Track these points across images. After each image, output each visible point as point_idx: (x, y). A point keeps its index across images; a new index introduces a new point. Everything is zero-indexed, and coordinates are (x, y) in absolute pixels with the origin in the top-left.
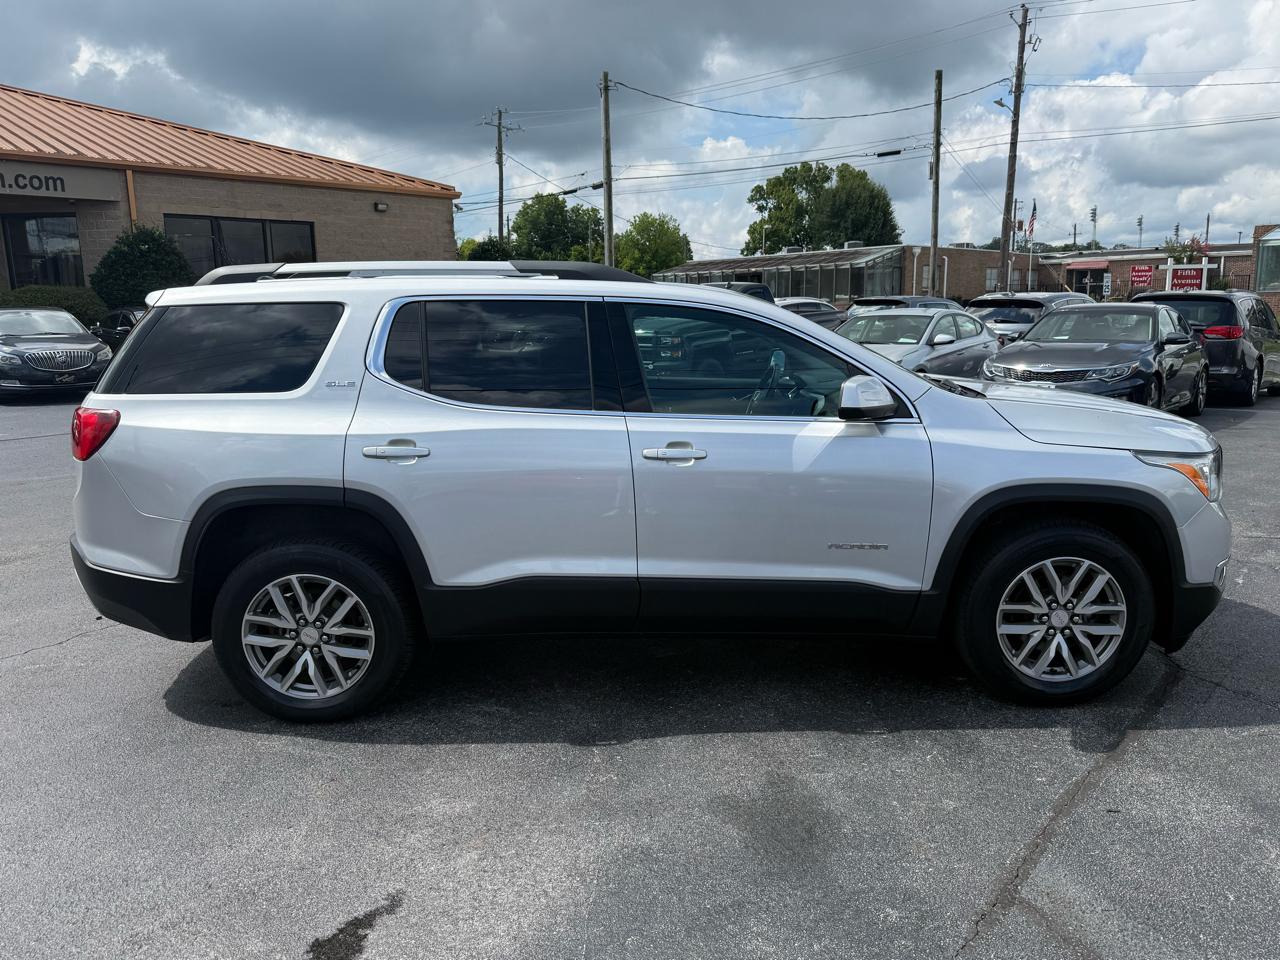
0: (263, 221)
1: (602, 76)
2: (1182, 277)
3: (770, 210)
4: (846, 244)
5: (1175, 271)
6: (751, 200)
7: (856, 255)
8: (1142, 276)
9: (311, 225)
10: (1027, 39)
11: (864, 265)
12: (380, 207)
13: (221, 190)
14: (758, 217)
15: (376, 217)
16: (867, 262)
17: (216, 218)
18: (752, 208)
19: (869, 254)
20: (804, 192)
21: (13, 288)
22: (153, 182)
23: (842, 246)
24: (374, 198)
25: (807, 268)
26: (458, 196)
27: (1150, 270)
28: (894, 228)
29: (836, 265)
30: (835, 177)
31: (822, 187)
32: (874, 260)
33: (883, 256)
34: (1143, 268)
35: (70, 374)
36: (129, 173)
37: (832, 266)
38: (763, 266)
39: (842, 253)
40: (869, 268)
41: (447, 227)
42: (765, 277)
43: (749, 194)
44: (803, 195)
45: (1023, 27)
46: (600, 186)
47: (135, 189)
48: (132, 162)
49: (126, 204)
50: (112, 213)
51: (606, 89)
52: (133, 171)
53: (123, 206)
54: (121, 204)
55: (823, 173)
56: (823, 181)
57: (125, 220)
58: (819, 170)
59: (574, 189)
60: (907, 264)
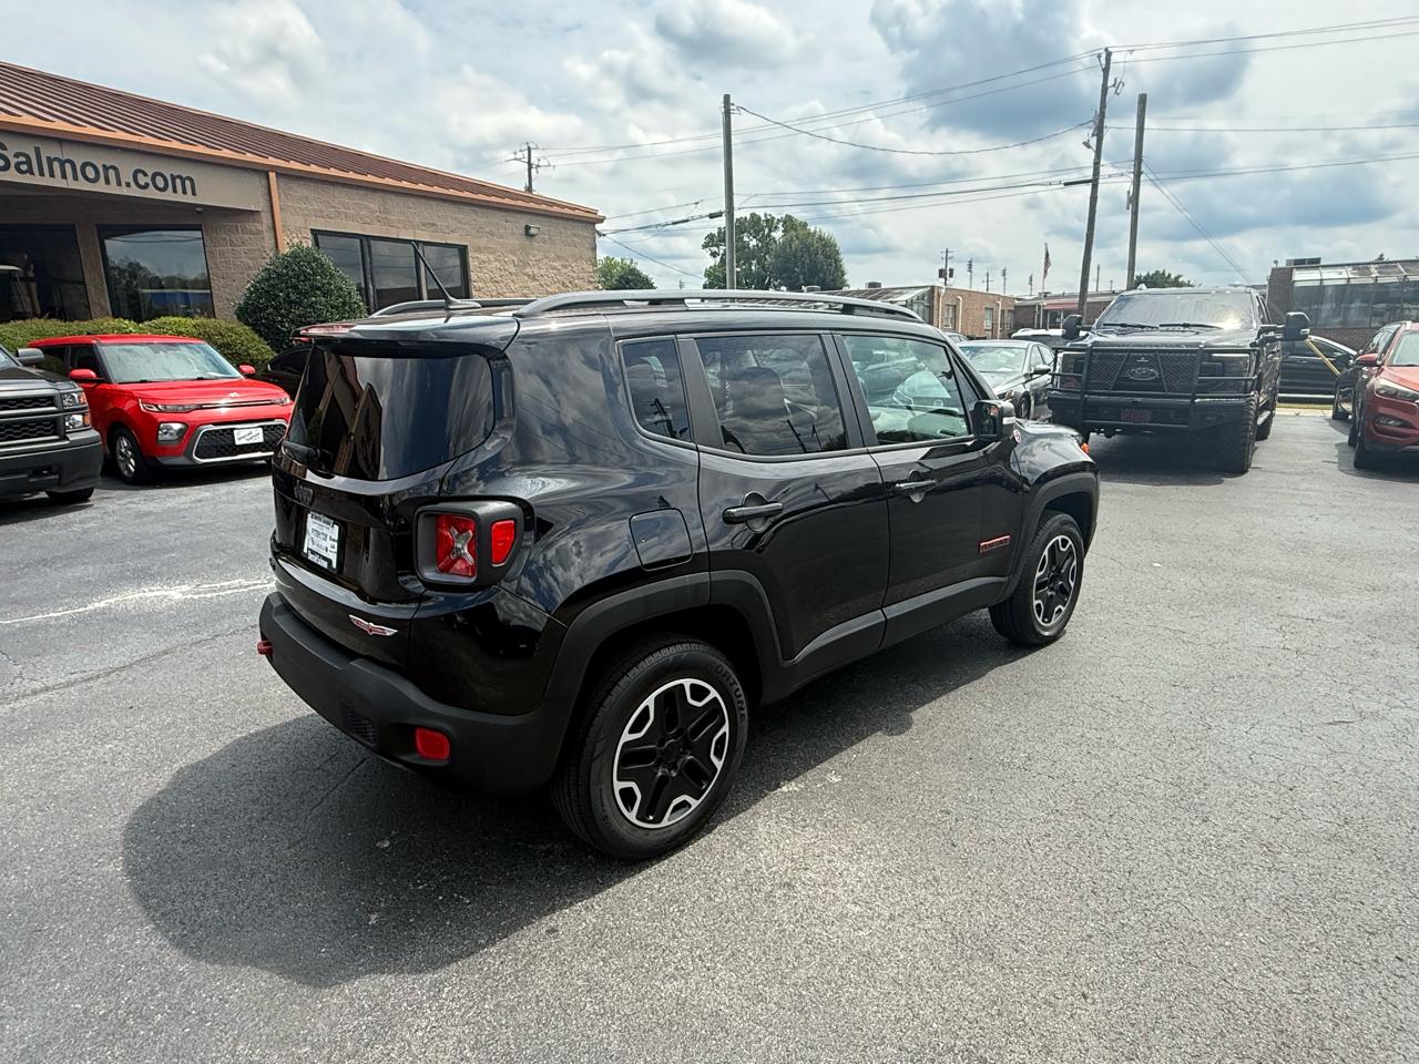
0: (415, 243)
1: (722, 99)
3: (721, 255)
6: (705, 246)
9: (463, 251)
10: (1110, 83)
11: (904, 303)
12: (532, 231)
13: (373, 203)
14: (712, 262)
15: (525, 241)
17: (367, 237)
18: (707, 253)
20: (754, 240)
22: (299, 190)
24: (524, 221)
26: (601, 220)
30: (780, 225)
31: (769, 235)
33: (918, 295)
41: (590, 253)
43: (703, 241)
45: (1106, 71)
46: (719, 215)
47: (279, 197)
48: (272, 161)
49: (269, 215)
50: (250, 226)
51: (727, 113)
52: (277, 174)
53: (265, 217)
54: (263, 215)
55: (770, 222)
56: (770, 231)
57: (268, 235)
58: (767, 221)
59: (685, 219)
60: (935, 303)
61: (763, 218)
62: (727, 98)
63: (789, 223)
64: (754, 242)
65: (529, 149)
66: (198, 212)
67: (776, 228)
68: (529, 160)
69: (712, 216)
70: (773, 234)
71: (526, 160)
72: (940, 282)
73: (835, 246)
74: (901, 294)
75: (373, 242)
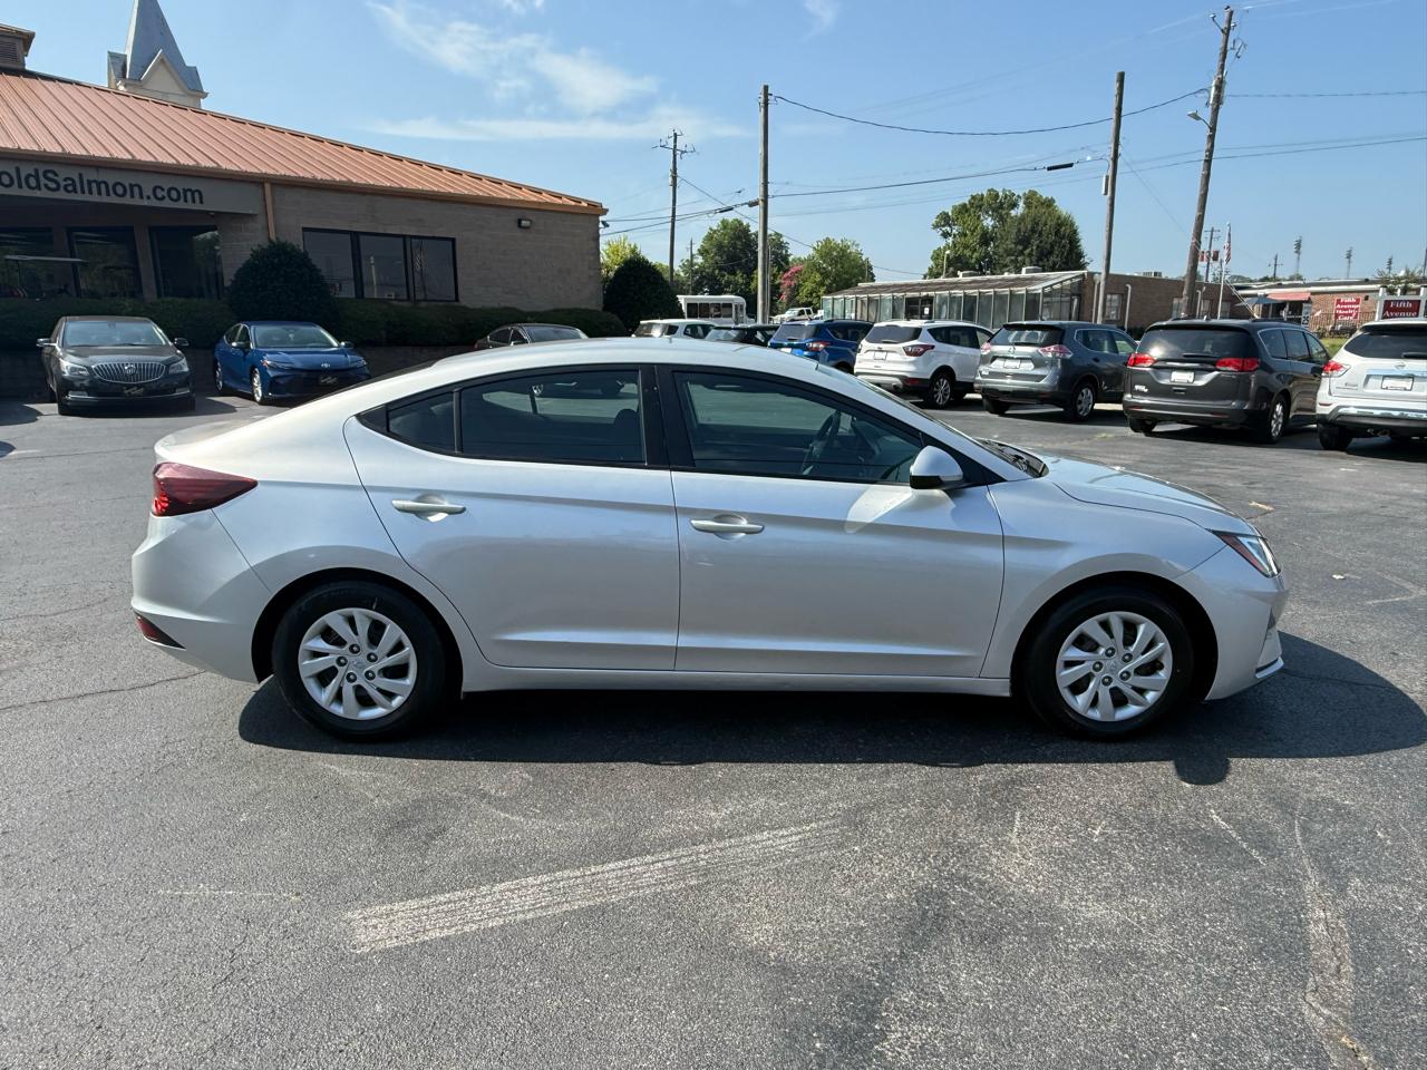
0: (404, 237)
1: (761, 90)
2: (1395, 310)
3: (955, 236)
4: (1024, 269)
5: (1387, 303)
6: (936, 226)
7: (1031, 281)
8: (1347, 309)
9: (453, 240)
10: (1230, 45)
11: (1040, 291)
12: (523, 223)
13: (359, 204)
14: (942, 243)
15: (519, 233)
16: (1043, 288)
17: (355, 232)
18: (937, 234)
19: (1045, 280)
20: (990, 219)
21: (159, 296)
22: (292, 195)
23: (1020, 272)
24: (518, 214)
25: (980, 293)
26: (605, 212)
27: (1357, 302)
28: (1080, 255)
29: (1012, 291)
30: (1021, 204)
31: (1008, 214)
32: (1051, 286)
33: (1061, 282)
34: (1349, 300)
35: (139, 386)
36: (267, 186)
37: (1006, 291)
38: (935, 291)
39: (1018, 279)
40: (1045, 295)
42: (937, 300)
43: (934, 221)
44: (988, 222)
45: (1227, 32)
46: (756, 203)
47: (273, 202)
49: (264, 217)
50: (251, 226)
51: (766, 103)
52: (272, 184)
53: (261, 219)
54: (259, 217)
55: (1010, 200)
56: (1010, 208)
57: (263, 230)
58: (1006, 197)
60: (1087, 291)
61: (1001, 194)
62: (766, 88)
63: (1031, 198)
65: (675, 135)
67: (1014, 205)
68: (675, 146)
69: (752, 204)
70: (1013, 213)
71: (672, 146)
75: (362, 238)
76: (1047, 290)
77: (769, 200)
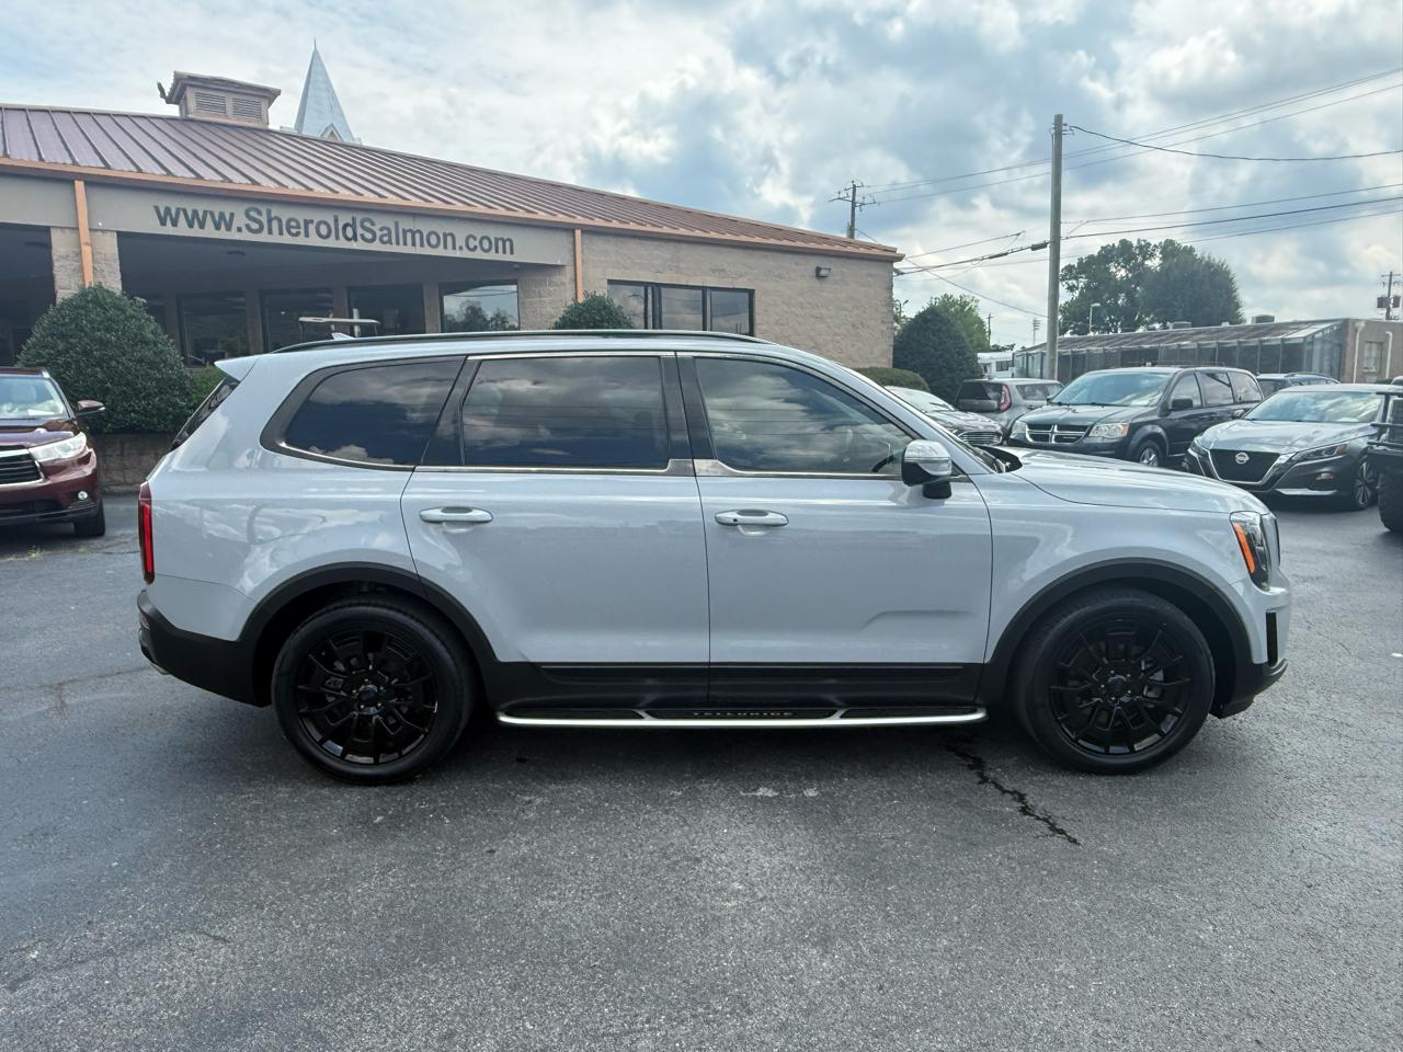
0: (704, 289)
1: (1053, 120)
3: (1082, 289)
9: (751, 293)
11: (1301, 341)
12: (823, 272)
13: (665, 252)
15: (816, 283)
17: (658, 285)
20: (1123, 270)
22: (599, 244)
24: (814, 262)
26: (900, 258)
29: (1261, 342)
30: (1157, 252)
31: (1142, 264)
32: (1313, 335)
33: (1322, 330)
36: (578, 232)
38: (1158, 342)
40: (1309, 343)
41: (886, 294)
46: (1043, 246)
47: (582, 252)
48: (580, 220)
49: (573, 268)
50: (557, 278)
51: (1058, 135)
52: (583, 232)
53: (569, 270)
54: (567, 268)
55: (1145, 250)
56: (1145, 259)
57: (570, 287)
58: (1140, 247)
59: (1003, 252)
60: (1349, 340)
61: (1135, 244)
62: (1059, 120)
63: (1169, 249)
64: (1123, 273)
65: (854, 187)
66: (516, 269)
67: (1152, 255)
68: (854, 199)
69: (1034, 248)
70: (1147, 262)
71: (851, 199)
72: (1380, 314)
73: (1228, 273)
74: (1299, 329)
75: (663, 289)
76: (1309, 340)
77: (1062, 242)
